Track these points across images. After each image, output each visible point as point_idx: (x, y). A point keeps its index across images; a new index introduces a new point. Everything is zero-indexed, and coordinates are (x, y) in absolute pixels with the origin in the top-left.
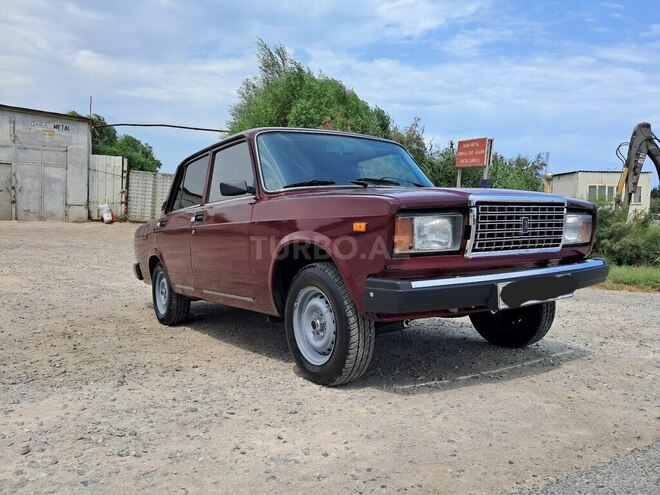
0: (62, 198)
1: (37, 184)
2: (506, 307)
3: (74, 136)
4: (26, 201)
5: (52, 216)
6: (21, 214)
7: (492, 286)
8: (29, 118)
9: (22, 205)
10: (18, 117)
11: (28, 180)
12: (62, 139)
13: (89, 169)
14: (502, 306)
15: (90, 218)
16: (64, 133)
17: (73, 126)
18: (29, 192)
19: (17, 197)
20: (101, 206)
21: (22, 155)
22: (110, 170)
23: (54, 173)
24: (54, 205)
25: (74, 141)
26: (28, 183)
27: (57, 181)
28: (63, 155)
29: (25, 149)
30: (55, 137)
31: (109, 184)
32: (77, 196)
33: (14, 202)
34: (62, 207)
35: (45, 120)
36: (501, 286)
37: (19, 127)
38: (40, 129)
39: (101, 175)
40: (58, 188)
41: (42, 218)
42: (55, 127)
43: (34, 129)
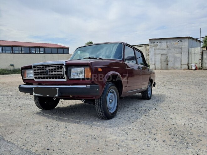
0: (180, 63)
1: (173, 59)
3: (184, 43)
4: (170, 64)
5: (177, 68)
6: (169, 68)
8: (171, 40)
9: (169, 66)
10: (168, 41)
11: (171, 58)
12: (180, 45)
13: (188, 53)
15: (189, 69)
16: (180, 43)
17: (183, 40)
18: (171, 61)
19: (168, 63)
20: (192, 65)
21: (169, 51)
22: (196, 52)
23: (178, 55)
24: (178, 65)
25: (184, 45)
26: (171, 59)
27: (178, 58)
28: (180, 49)
29: (170, 49)
30: (178, 45)
31: (196, 57)
32: (185, 62)
33: (167, 65)
34: (180, 65)
35: (175, 40)
37: (168, 43)
38: (174, 43)
39: (193, 55)
40: (179, 60)
41: (175, 69)
42: (178, 41)
43: (172, 43)
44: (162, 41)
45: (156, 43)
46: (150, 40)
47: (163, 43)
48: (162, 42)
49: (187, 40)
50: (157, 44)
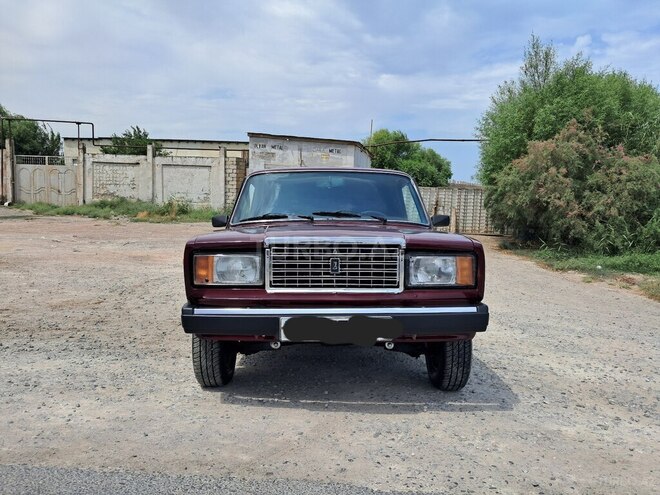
2: (286, 339)
3: (344, 158)
7: (275, 319)
8: (311, 146)
10: (304, 145)
12: (335, 160)
14: (284, 338)
16: (337, 156)
17: (343, 149)
25: (344, 162)
30: (330, 160)
35: (323, 146)
36: (283, 321)
37: (304, 154)
38: (319, 154)
42: (330, 151)
43: (315, 154)
44: (286, 143)
45: (268, 149)
46: (251, 135)
47: (289, 152)
48: (287, 149)
49: (351, 149)
50: (273, 151)
